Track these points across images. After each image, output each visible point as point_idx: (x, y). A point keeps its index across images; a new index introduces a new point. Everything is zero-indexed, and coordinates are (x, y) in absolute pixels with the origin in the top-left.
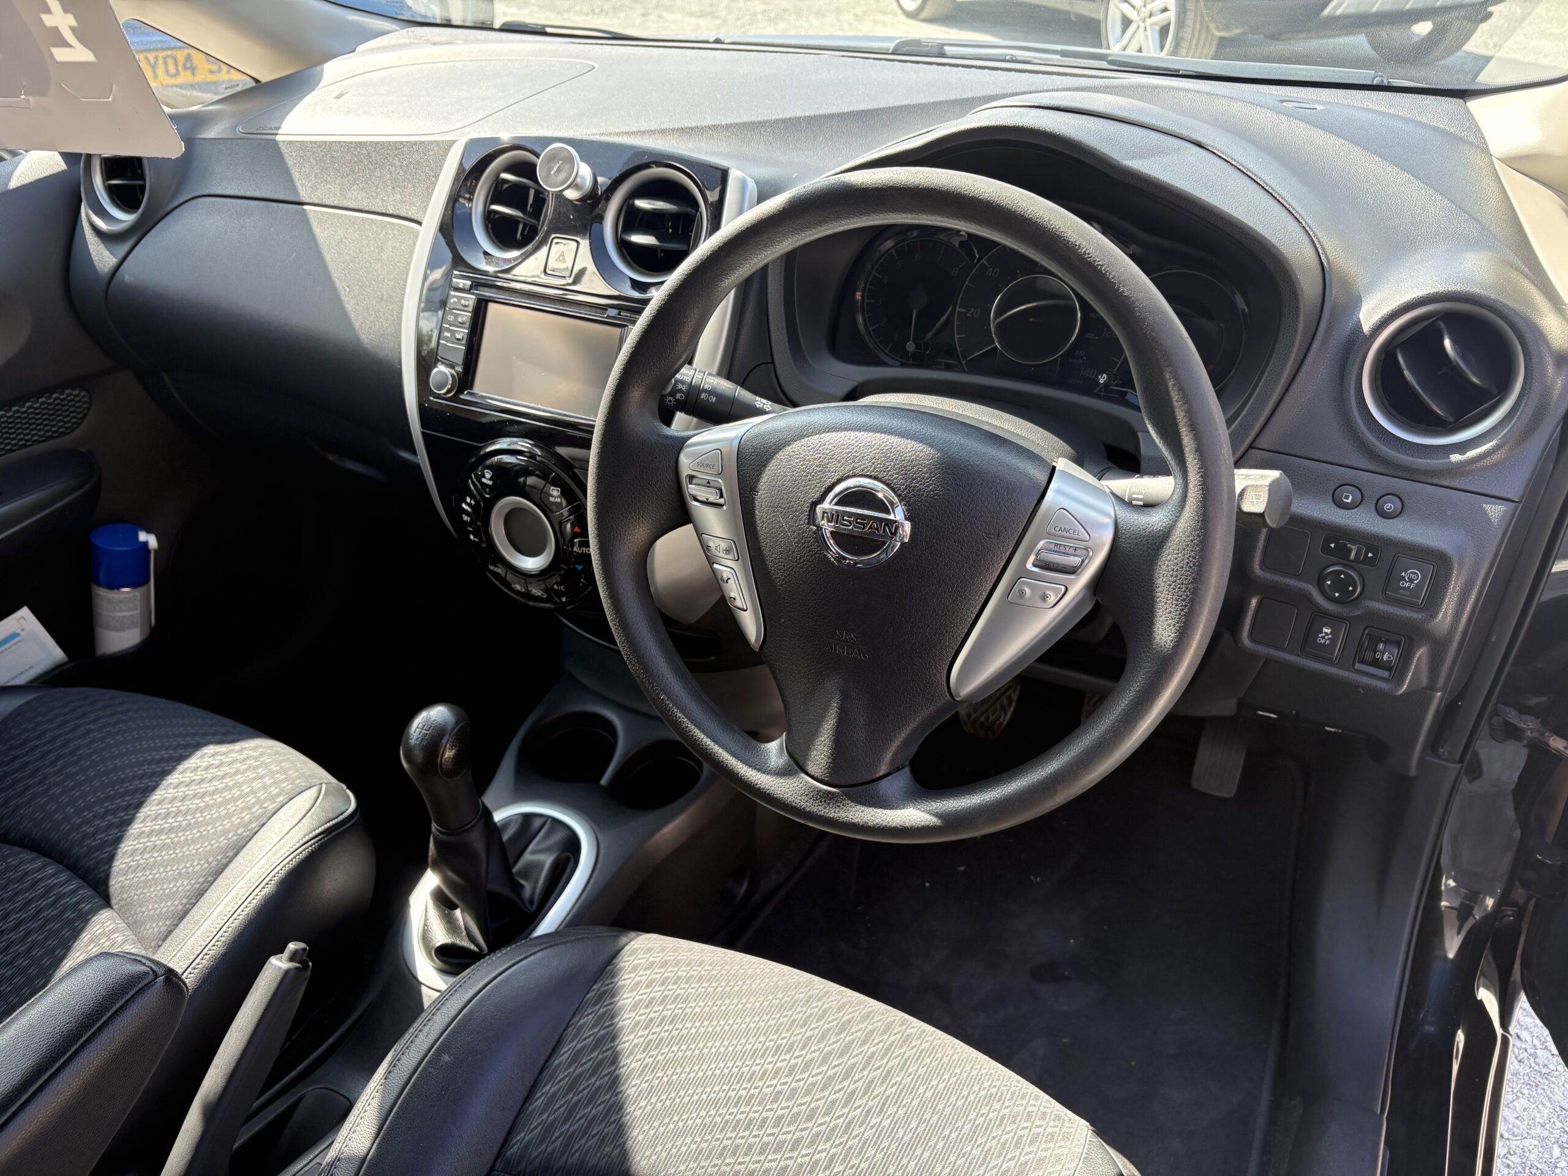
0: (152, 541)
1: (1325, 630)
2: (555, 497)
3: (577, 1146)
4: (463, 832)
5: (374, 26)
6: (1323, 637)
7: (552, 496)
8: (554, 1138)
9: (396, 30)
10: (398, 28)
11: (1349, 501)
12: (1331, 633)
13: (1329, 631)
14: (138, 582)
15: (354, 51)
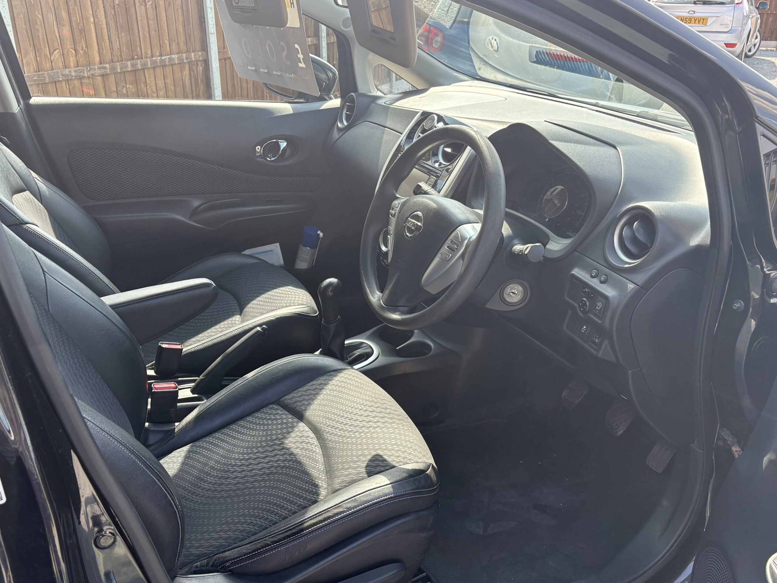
0: (321, 235)
5: (461, 78)
6: (583, 330)
9: (469, 81)
10: (470, 80)
11: (593, 275)
14: (313, 247)
15: (450, 85)
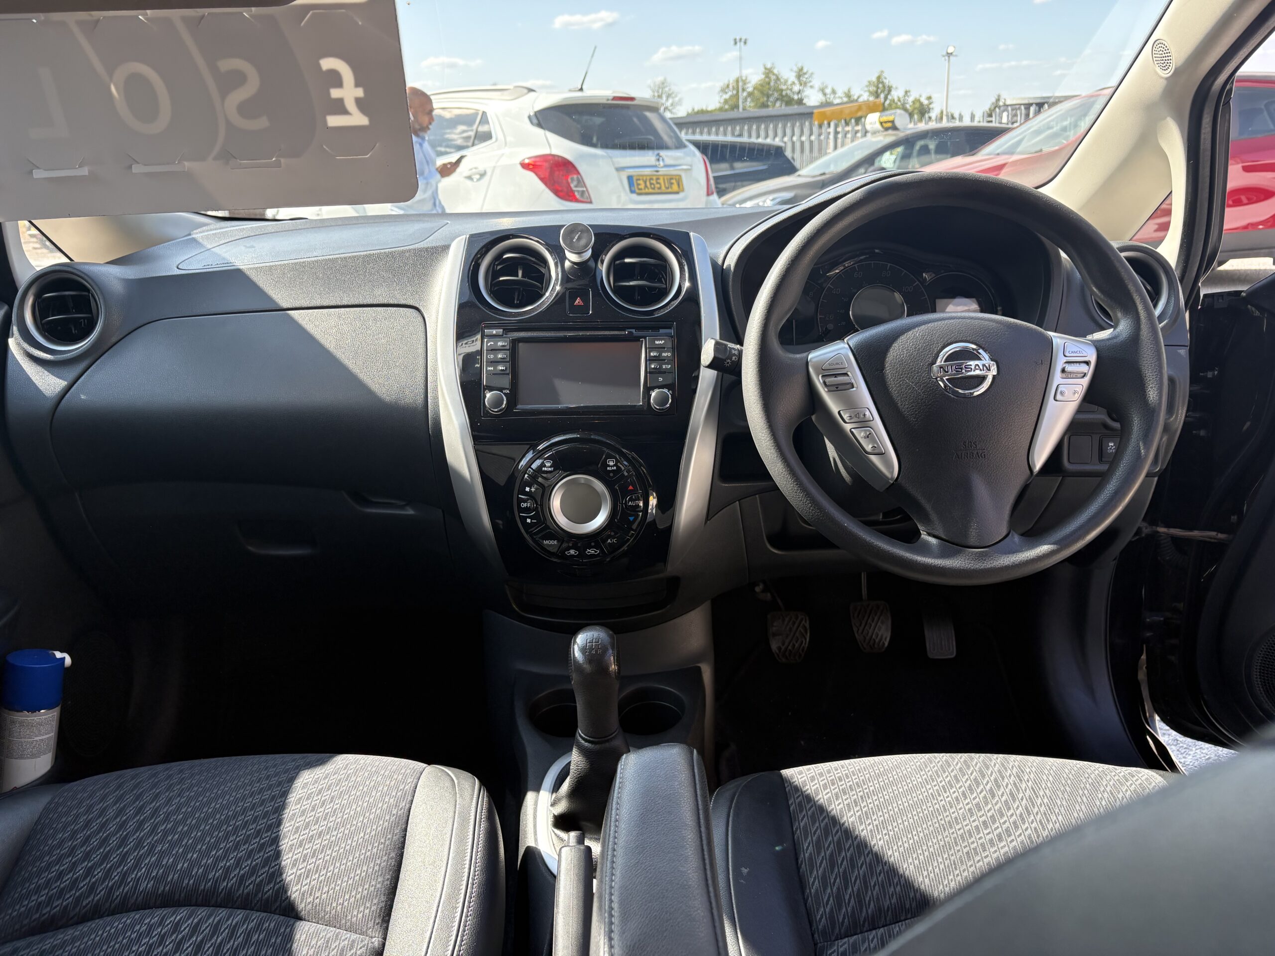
0: (67, 658)
1: (1110, 444)
2: (612, 466)
3: (867, 899)
4: (611, 739)
6: (1111, 449)
7: (609, 466)
8: (847, 901)
12: (1114, 445)
13: (1112, 444)
